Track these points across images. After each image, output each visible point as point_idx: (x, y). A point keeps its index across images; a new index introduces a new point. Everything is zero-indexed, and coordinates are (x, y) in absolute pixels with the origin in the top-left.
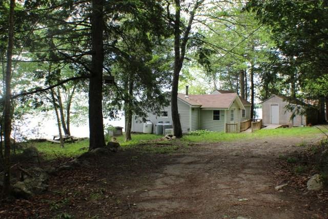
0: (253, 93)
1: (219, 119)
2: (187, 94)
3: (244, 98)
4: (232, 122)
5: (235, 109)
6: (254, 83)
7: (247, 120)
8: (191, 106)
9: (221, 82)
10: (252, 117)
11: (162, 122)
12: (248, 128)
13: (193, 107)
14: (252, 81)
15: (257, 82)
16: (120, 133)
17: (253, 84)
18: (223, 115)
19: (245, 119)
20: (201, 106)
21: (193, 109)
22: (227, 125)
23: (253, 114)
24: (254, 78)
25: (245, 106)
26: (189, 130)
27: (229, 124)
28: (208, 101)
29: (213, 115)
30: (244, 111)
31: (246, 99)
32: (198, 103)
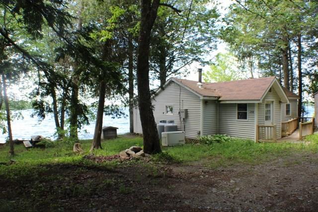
0: (301, 84)
1: (246, 118)
2: (200, 81)
3: (289, 88)
4: (268, 123)
5: (273, 102)
6: (302, 71)
7: (292, 119)
8: (202, 98)
9: (260, 71)
10: (299, 115)
11: (164, 122)
12: (295, 130)
13: (206, 98)
14: (300, 69)
15: (306, 70)
16: (114, 135)
17: (300, 73)
18: (253, 112)
19: (290, 118)
20: (220, 97)
21: (206, 102)
22: (259, 127)
23: (301, 110)
24: (302, 65)
25: (289, 100)
26: (199, 133)
27: (262, 127)
28: (231, 91)
29: (237, 111)
30: (288, 106)
31: (292, 91)
32: (216, 94)
